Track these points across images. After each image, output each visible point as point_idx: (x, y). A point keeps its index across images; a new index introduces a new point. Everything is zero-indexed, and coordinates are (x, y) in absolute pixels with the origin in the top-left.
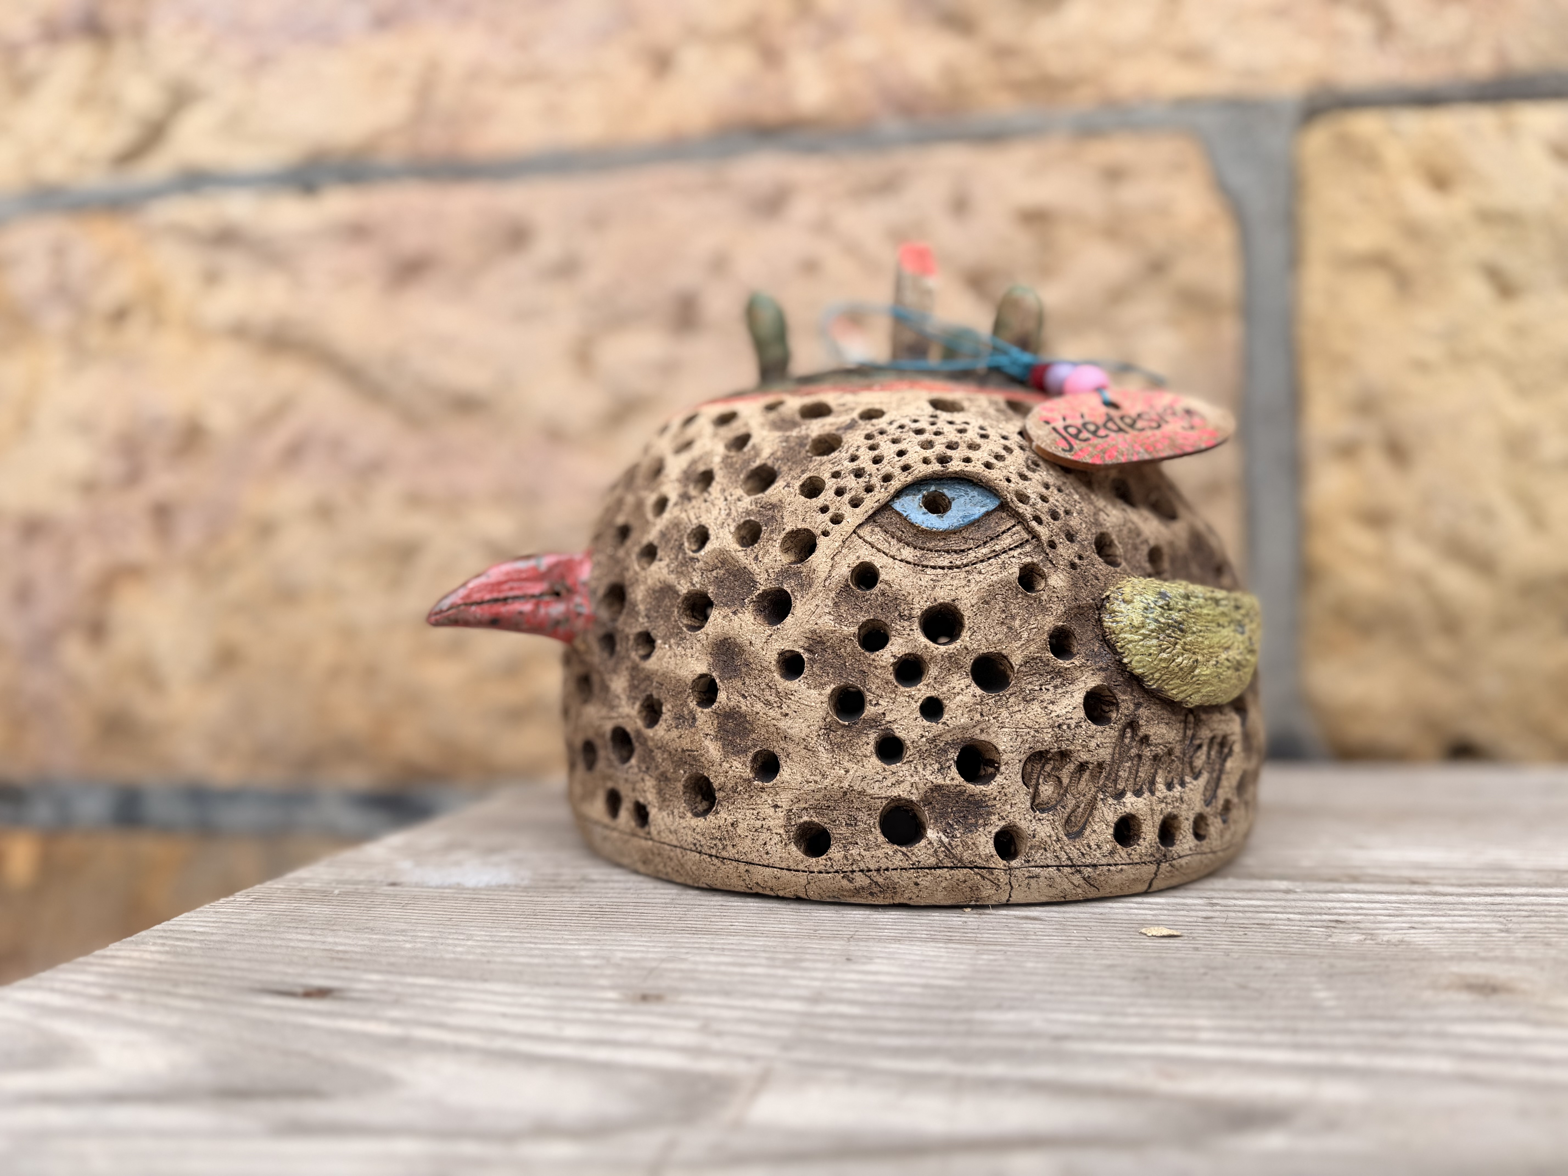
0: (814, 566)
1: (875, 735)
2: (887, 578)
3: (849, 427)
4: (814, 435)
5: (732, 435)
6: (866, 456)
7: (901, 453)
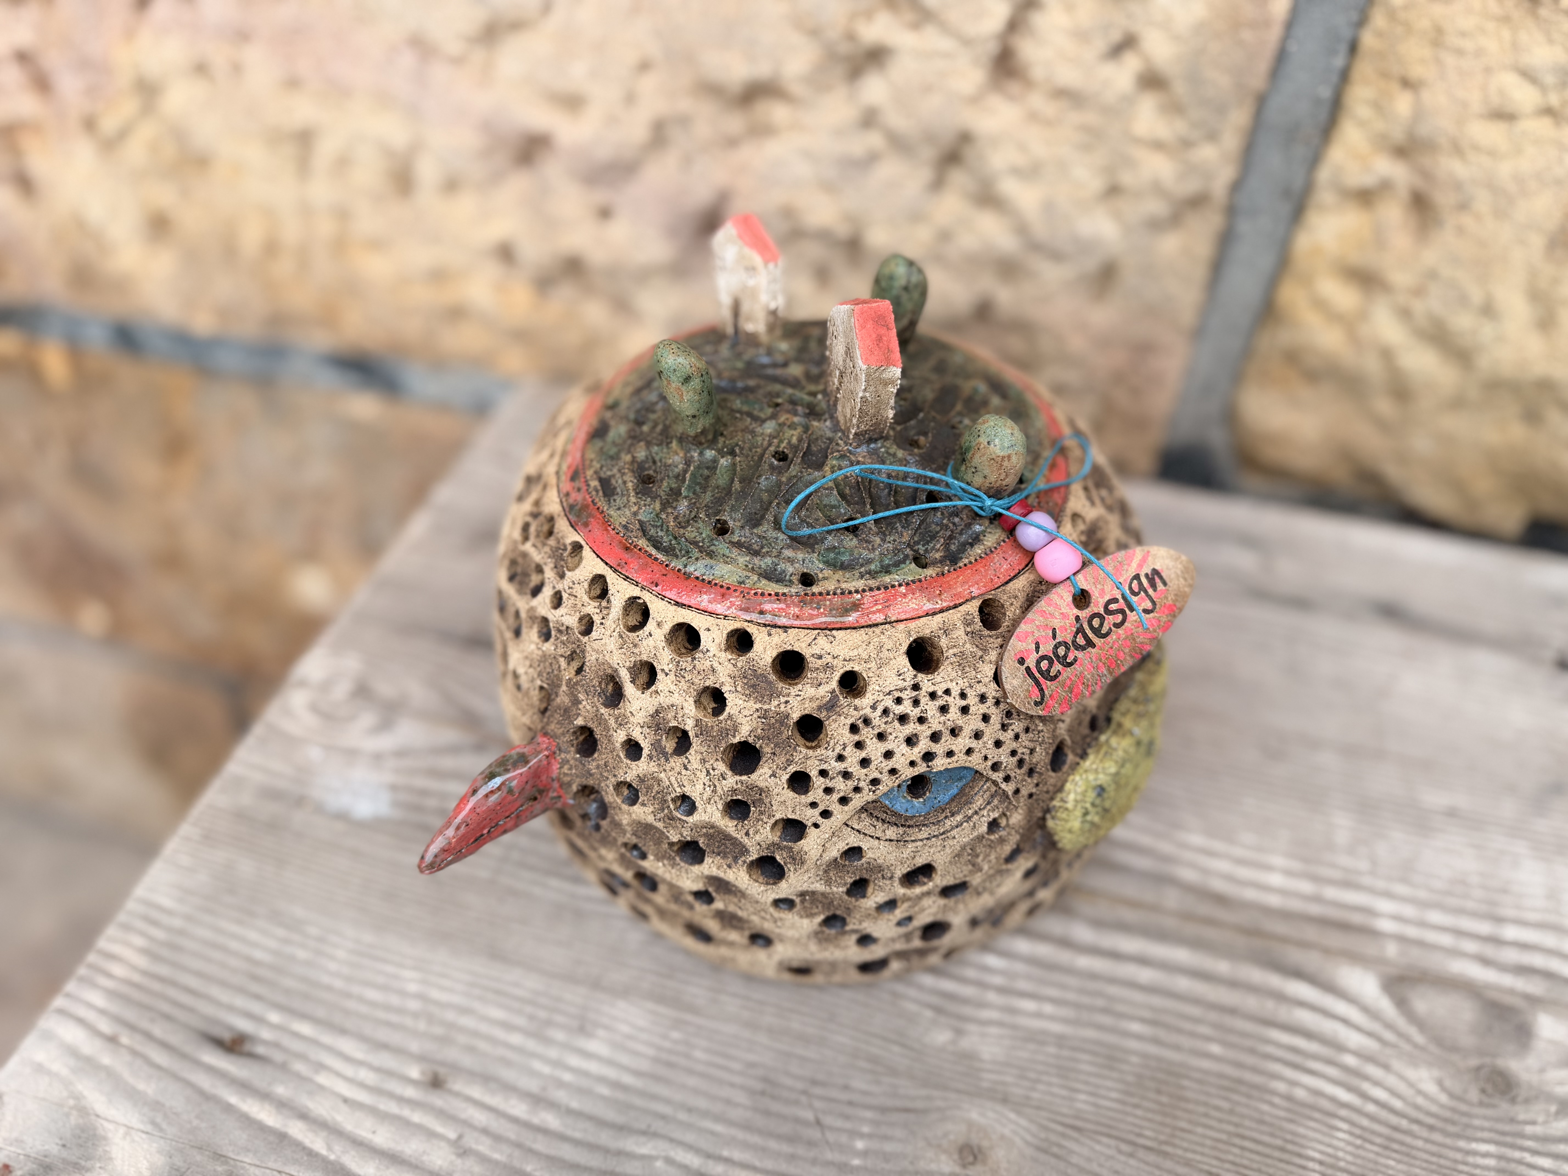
0: (806, 848)
1: (857, 937)
2: (872, 855)
3: (831, 706)
4: (796, 716)
5: (700, 683)
6: (853, 757)
7: (888, 755)
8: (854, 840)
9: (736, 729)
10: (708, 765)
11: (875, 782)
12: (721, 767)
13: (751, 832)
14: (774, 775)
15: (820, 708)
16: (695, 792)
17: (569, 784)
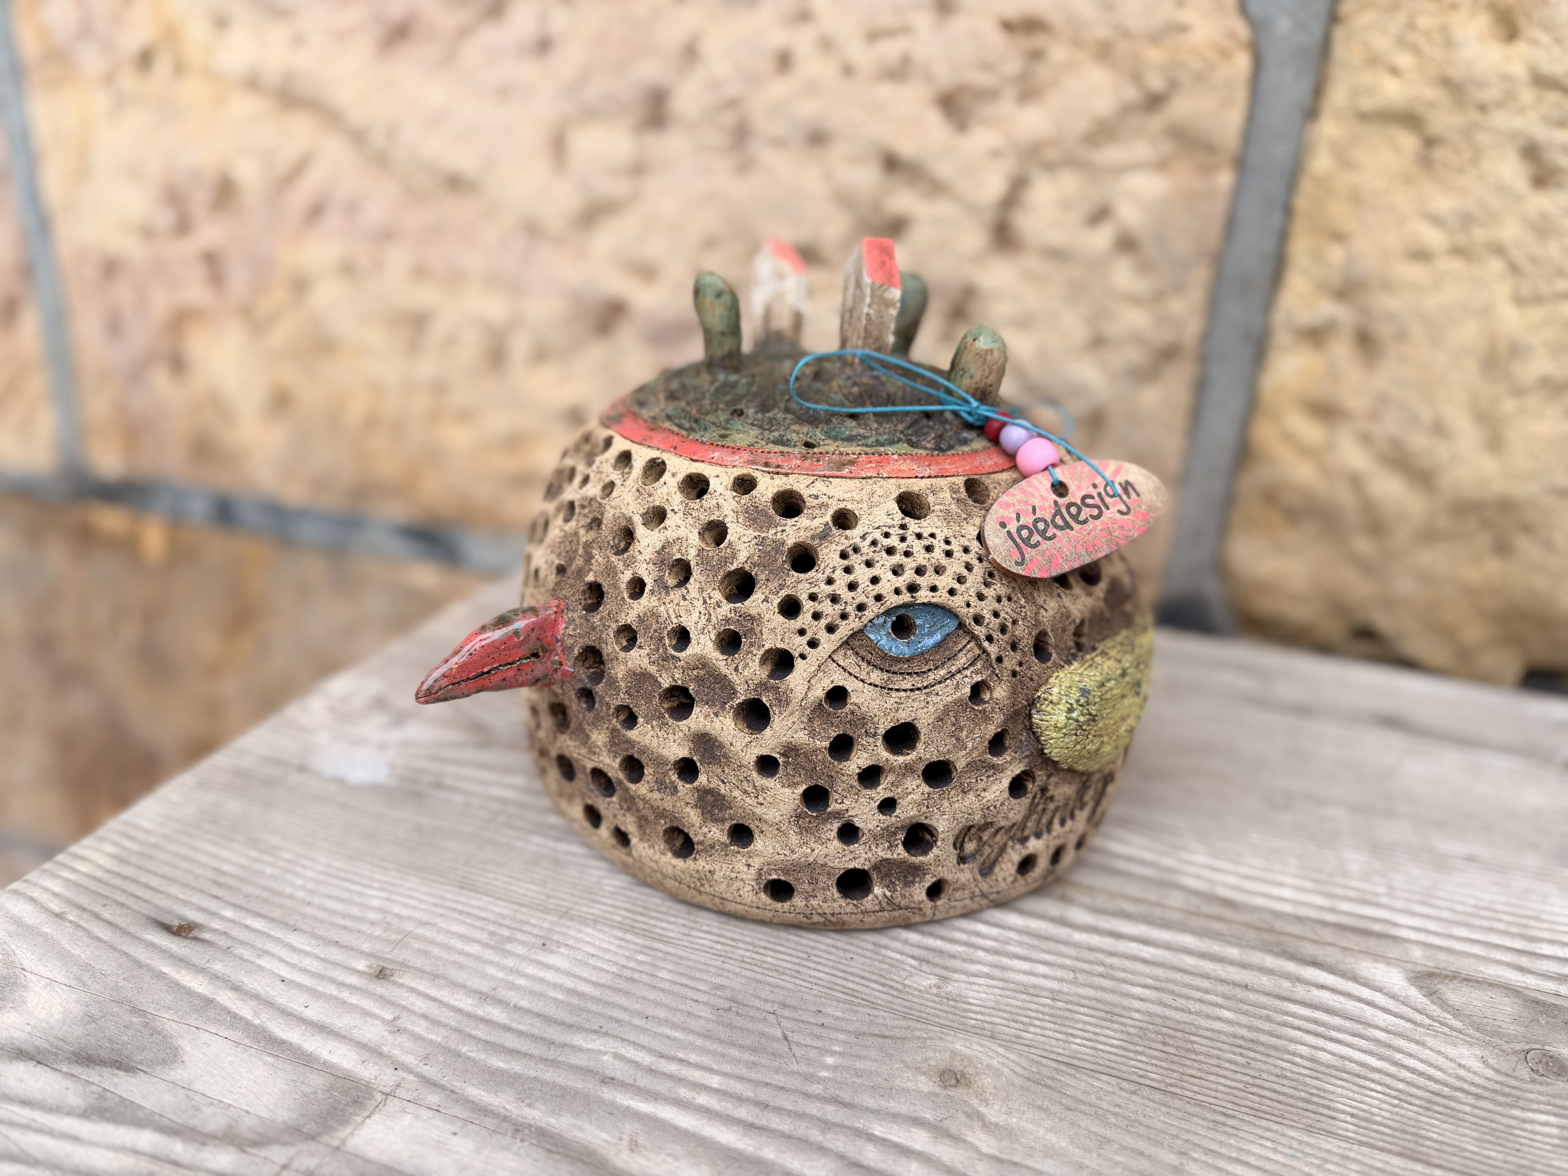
0: (792, 686)
1: (839, 825)
2: (857, 701)
3: (824, 536)
4: (790, 542)
5: (705, 518)
6: (842, 580)
7: (875, 580)
8: (838, 679)
9: (734, 556)
10: (705, 595)
11: (861, 607)
12: (718, 596)
13: (740, 668)
14: (766, 600)
15: (813, 537)
16: (689, 622)
17: (571, 648)
